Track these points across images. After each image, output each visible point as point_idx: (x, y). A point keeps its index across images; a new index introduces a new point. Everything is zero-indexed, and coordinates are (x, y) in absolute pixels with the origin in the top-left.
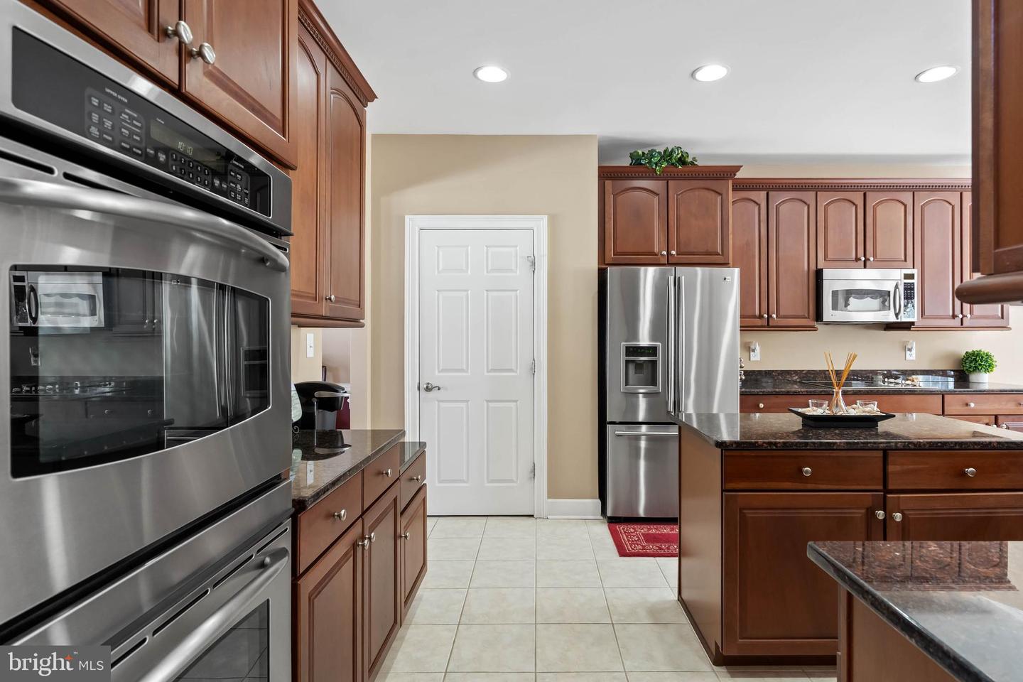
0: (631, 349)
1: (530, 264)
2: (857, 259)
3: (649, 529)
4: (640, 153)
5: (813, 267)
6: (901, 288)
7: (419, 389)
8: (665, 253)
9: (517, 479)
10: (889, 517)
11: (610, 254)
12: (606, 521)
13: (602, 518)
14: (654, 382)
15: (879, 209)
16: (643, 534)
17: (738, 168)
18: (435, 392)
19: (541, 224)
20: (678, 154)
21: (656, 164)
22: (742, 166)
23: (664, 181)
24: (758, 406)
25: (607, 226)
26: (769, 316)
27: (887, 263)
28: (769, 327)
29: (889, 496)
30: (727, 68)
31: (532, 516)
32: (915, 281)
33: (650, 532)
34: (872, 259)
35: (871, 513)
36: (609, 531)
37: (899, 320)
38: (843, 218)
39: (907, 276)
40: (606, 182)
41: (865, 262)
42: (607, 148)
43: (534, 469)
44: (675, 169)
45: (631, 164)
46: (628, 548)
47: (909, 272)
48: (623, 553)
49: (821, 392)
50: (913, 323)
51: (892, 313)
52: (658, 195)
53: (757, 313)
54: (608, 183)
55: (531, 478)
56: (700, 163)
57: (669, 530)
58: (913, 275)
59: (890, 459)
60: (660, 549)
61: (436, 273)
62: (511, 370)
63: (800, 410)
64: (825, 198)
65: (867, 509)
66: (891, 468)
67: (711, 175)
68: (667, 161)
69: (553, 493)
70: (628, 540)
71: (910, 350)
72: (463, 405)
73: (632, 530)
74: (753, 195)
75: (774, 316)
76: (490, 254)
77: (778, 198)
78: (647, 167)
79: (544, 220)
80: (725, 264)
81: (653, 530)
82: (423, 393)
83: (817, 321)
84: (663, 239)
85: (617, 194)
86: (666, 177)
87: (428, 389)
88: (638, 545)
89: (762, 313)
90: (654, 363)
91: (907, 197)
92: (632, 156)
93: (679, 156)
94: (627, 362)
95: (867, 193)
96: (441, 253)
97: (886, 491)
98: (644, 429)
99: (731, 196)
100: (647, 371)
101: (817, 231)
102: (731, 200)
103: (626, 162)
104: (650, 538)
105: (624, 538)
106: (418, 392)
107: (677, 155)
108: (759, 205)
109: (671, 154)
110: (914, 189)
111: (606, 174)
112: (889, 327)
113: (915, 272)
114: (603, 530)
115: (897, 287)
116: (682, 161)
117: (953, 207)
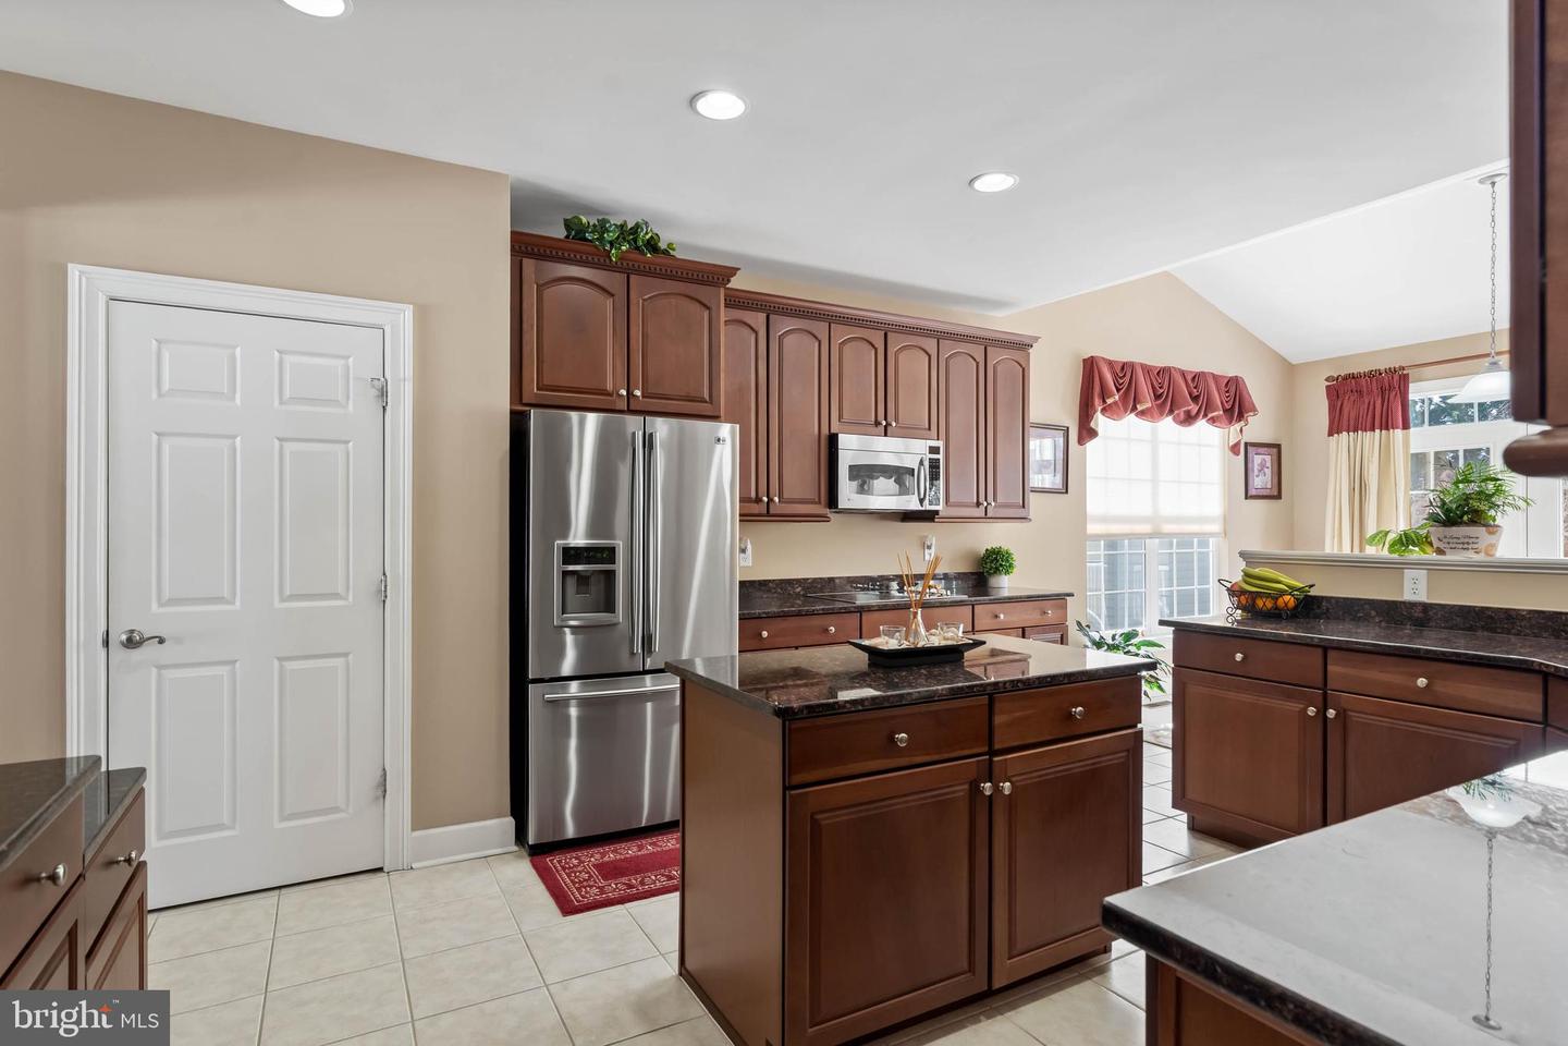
0: (572, 552)
1: (374, 392)
2: (877, 423)
3: (603, 855)
4: (584, 220)
5: (825, 431)
6: (927, 463)
7: (106, 643)
8: (624, 392)
9: (348, 805)
10: (997, 789)
11: (531, 389)
12: (524, 853)
13: (515, 848)
14: (610, 606)
15: (901, 357)
16: (594, 866)
17: (733, 271)
18: (148, 652)
19: (402, 320)
20: (647, 233)
21: (611, 243)
22: (739, 269)
23: (622, 275)
24: (761, 635)
25: (526, 337)
26: (770, 500)
27: (909, 432)
28: (769, 516)
29: (996, 759)
30: (745, 102)
31: (380, 870)
32: (941, 456)
33: (606, 859)
34: (894, 424)
35: (975, 789)
36: (534, 872)
37: (923, 509)
38: (859, 364)
39: (934, 450)
40: (525, 261)
41: (886, 427)
42: (526, 202)
43: (385, 780)
44: (640, 257)
45: (567, 237)
46: (576, 896)
47: (934, 443)
48: (568, 908)
49: (841, 609)
50: (937, 512)
51: (915, 498)
52: (613, 295)
53: (753, 495)
54: (529, 264)
55: (377, 798)
56: (678, 254)
57: (635, 849)
58: (939, 448)
59: (998, 706)
60: (630, 886)
61: (154, 396)
62: (336, 596)
63: (866, 642)
64: (841, 334)
65: (971, 783)
66: (998, 720)
67: (695, 276)
68: (629, 242)
69: (423, 818)
70: (572, 881)
71: (929, 547)
72: (223, 671)
73: (575, 862)
74: (749, 316)
75: (776, 499)
76: (287, 367)
77: (783, 325)
78: (596, 247)
79: (407, 313)
80: (715, 418)
81: (611, 854)
82: (118, 654)
83: (830, 508)
84: (621, 370)
85: (544, 285)
86: (626, 269)
87: (131, 643)
88: (591, 887)
89: (760, 495)
90: (610, 576)
91: (931, 345)
92: (568, 225)
93: (647, 237)
94: (565, 574)
95: (889, 334)
96: (166, 356)
97: (993, 753)
98: (574, 687)
99: (724, 314)
100: (596, 588)
101: (829, 379)
102: (723, 319)
103: (561, 233)
104: (609, 871)
105: (564, 879)
106: (103, 653)
107: (644, 236)
108: (756, 333)
109: (636, 232)
110: (940, 336)
111: (525, 247)
112: (908, 516)
113: (940, 444)
114: (522, 871)
115: (921, 463)
116: (652, 245)
117: (978, 363)
